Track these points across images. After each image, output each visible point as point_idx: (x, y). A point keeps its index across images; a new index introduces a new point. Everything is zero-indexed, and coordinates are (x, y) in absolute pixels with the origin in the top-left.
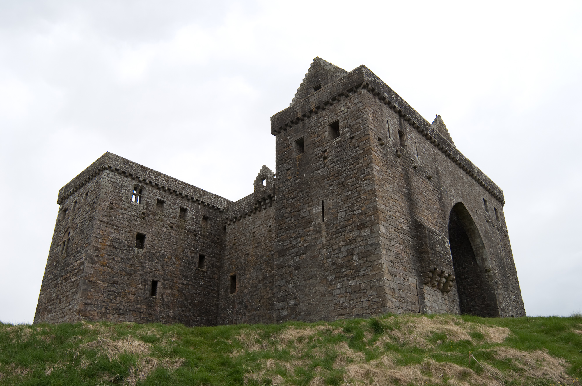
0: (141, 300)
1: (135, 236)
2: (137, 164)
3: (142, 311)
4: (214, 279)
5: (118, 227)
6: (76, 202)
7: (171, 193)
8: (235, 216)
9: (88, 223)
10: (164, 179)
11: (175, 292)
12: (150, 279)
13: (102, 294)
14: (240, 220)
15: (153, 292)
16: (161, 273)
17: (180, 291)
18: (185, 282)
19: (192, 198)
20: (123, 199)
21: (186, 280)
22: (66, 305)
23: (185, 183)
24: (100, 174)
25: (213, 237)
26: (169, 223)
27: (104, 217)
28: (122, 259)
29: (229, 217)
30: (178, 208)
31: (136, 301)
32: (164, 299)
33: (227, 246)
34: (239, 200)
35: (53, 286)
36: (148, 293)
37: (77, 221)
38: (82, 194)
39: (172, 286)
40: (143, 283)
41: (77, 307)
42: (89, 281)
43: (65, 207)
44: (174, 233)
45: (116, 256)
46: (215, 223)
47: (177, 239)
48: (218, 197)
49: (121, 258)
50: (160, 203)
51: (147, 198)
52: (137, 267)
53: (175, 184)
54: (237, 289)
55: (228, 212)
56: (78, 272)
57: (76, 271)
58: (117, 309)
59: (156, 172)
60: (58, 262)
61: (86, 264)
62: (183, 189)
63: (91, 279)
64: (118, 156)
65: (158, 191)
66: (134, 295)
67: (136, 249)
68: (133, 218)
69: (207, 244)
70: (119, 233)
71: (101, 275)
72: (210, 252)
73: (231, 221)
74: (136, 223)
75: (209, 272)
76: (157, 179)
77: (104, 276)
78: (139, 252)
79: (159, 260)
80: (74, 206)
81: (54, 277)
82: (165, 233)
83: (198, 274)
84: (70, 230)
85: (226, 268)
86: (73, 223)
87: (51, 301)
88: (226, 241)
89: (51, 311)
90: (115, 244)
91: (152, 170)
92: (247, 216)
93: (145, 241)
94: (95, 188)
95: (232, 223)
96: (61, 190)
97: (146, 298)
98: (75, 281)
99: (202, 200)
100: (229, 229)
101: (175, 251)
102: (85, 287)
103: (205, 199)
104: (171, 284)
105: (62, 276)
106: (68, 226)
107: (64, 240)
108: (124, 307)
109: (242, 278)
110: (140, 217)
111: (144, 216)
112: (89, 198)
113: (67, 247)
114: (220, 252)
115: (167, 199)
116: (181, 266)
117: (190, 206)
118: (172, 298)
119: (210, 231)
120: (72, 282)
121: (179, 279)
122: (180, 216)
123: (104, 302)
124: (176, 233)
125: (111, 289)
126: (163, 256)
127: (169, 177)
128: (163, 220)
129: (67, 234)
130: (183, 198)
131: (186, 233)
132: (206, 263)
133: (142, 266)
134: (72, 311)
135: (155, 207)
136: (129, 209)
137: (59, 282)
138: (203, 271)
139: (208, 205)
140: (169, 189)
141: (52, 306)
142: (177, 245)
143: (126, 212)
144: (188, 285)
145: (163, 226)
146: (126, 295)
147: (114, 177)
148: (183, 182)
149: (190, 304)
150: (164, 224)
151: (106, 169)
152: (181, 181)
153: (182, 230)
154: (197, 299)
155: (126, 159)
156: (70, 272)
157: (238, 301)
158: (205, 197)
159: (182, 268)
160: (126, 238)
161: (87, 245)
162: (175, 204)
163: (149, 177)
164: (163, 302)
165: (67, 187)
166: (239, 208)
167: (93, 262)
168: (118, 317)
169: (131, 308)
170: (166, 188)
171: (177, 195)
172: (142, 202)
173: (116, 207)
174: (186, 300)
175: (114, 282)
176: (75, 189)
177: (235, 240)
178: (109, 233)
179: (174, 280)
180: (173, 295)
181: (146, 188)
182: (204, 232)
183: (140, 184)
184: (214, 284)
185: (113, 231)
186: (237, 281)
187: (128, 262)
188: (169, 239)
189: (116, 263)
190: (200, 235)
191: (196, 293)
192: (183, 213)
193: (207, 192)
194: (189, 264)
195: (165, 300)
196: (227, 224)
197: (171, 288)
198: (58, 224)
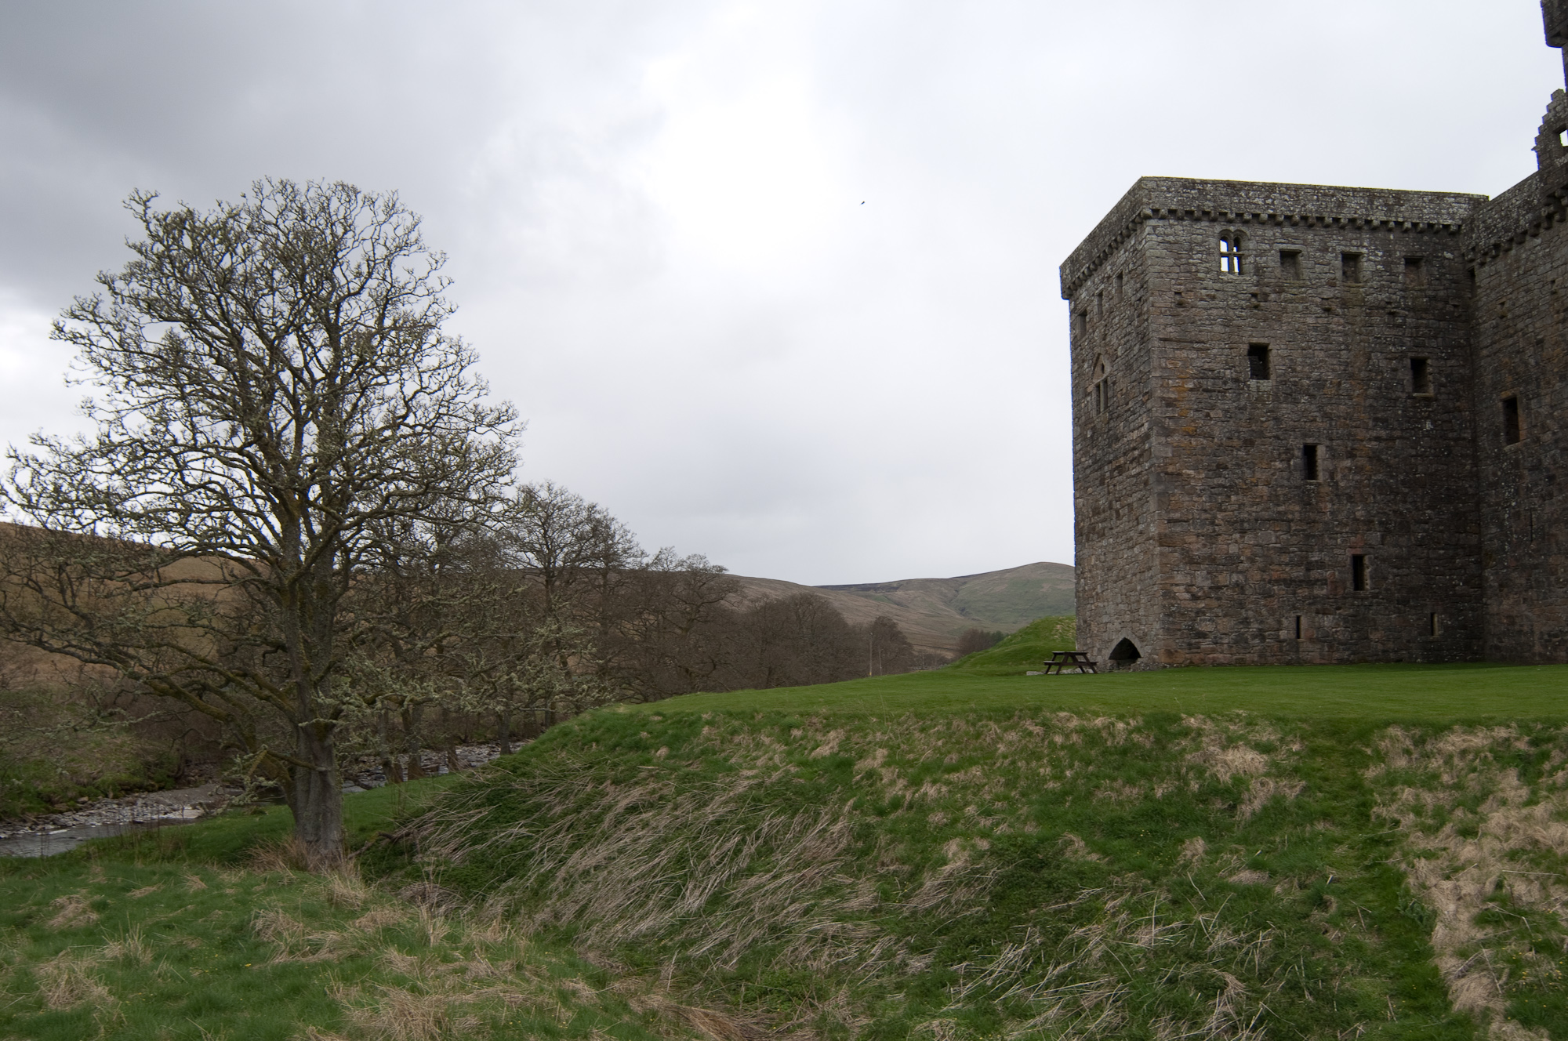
0: (1285, 495)
1: (1246, 353)
2: (1215, 183)
3: (1290, 516)
4: (1460, 411)
5: (1203, 342)
6: (1100, 295)
7: (1311, 226)
8: (1492, 241)
9: (1138, 346)
10: (1286, 197)
11: (1362, 461)
12: (1297, 444)
13: (1199, 496)
14: (1508, 250)
15: (1310, 470)
16: (1321, 424)
17: (1375, 457)
18: (1383, 433)
19: (1368, 222)
20: (1201, 275)
21: (1386, 428)
22: (1131, 524)
23: (1343, 189)
24: (1139, 231)
25: (1440, 305)
26: (1319, 300)
27: (1170, 329)
28: (1227, 411)
29: (1477, 244)
30: (1336, 257)
31: (1274, 498)
32: (1337, 483)
33: (1485, 322)
34: (1500, 196)
35: (1097, 482)
36: (1298, 477)
37: (1114, 341)
38: (1109, 277)
39: (1353, 449)
40: (1284, 456)
41: (1153, 530)
42: (1167, 473)
43: (1079, 307)
44: (1336, 323)
45: (1213, 408)
46: (1442, 266)
47: (1346, 335)
48: (1440, 196)
49: (1223, 410)
50: (1289, 257)
51: (1256, 256)
52: (1262, 422)
53: (1318, 200)
54: (1523, 434)
55: (1472, 230)
56: (1141, 455)
57: (1136, 453)
58: (1236, 522)
59: (1264, 185)
60: (1093, 429)
61: (1153, 439)
62: (1339, 206)
63: (1170, 469)
64: (1167, 179)
65: (1277, 230)
66: (1267, 484)
67: (1253, 383)
68: (1231, 313)
69: (1427, 327)
70: (1208, 356)
71: (1189, 455)
72: (1438, 347)
73: (1485, 254)
74: (1240, 322)
75: (1442, 397)
76: (1269, 201)
77: (1194, 458)
78: (1262, 388)
79: (1312, 396)
80: (1100, 305)
81: (1094, 463)
82: (1315, 329)
83: (1414, 407)
84: (1104, 360)
85: (1488, 379)
86: (1106, 345)
87: (1099, 513)
88: (1478, 309)
89: (1104, 535)
90: (1204, 382)
91: (1252, 184)
92: (1528, 238)
93: (1271, 358)
94: (1134, 263)
95: (1489, 259)
96: (1062, 268)
97: (1296, 487)
98: (1139, 474)
99: (1397, 217)
100: (1483, 276)
101: (1347, 364)
102: (1162, 487)
103: (1405, 214)
104: (1350, 444)
105: (1110, 462)
106: (1097, 350)
107: (1096, 381)
108: (1250, 514)
109: (1534, 403)
110: (1247, 307)
111: (1258, 299)
112: (1128, 289)
113: (1107, 399)
114: (1467, 340)
115: (1305, 243)
116: (1367, 397)
117: (1365, 244)
118: (1357, 477)
119: (1429, 293)
120: (1134, 476)
121: (1368, 429)
122: (1344, 273)
123: (1205, 511)
124: (1342, 321)
125: (1216, 481)
126: (1320, 384)
127: (1298, 188)
128: (1303, 298)
129: (1098, 369)
130: (1343, 228)
131: (1368, 315)
132: (1430, 378)
133: (1276, 419)
134: (1145, 536)
135: (1278, 272)
136: (1219, 295)
137: (1108, 474)
138: (1426, 399)
139: (1415, 225)
140: (1304, 218)
141: (1105, 524)
142: (1349, 351)
143: (1213, 303)
144: (1392, 439)
145: (1306, 312)
146: (1249, 489)
147: (1169, 231)
148: (1337, 189)
149: (1403, 483)
150: (1307, 308)
151: (1148, 217)
152: (1330, 188)
153: (1357, 309)
154: (1420, 468)
155: (1187, 180)
156: (1125, 454)
157: (1528, 465)
158: (1403, 209)
159: (1371, 401)
160: (1227, 363)
161: (1146, 397)
162: (1325, 250)
163: (1250, 203)
164: (1337, 489)
165: (1073, 262)
166: (1502, 218)
167: (1168, 433)
168: (1241, 537)
169: (1265, 515)
170: (1297, 218)
171: (1327, 226)
172: (1246, 268)
173: (1189, 298)
174: (1392, 477)
175: (1219, 466)
176: (1092, 267)
177: (1503, 304)
178: (1186, 362)
179: (1355, 435)
180: (1359, 470)
181: (1248, 233)
182: (1414, 299)
183: (1232, 228)
184: (1461, 424)
185: (1193, 355)
186: (1520, 411)
187: (1241, 416)
188: (1328, 341)
189: (1215, 424)
190: (1403, 309)
191: (1416, 456)
192: (1352, 263)
193: (1406, 193)
194: (1386, 388)
195: (1342, 484)
196: (1474, 264)
197: (1351, 455)
198: (1075, 344)
